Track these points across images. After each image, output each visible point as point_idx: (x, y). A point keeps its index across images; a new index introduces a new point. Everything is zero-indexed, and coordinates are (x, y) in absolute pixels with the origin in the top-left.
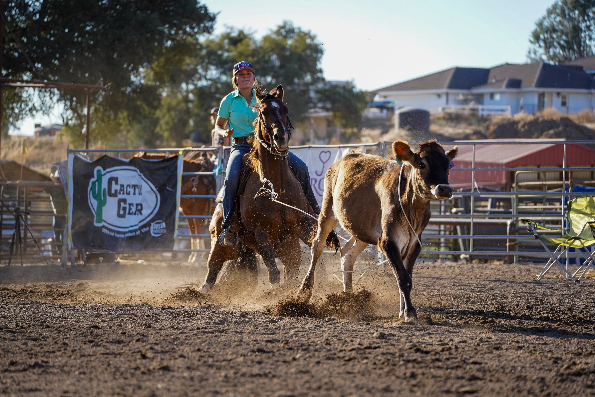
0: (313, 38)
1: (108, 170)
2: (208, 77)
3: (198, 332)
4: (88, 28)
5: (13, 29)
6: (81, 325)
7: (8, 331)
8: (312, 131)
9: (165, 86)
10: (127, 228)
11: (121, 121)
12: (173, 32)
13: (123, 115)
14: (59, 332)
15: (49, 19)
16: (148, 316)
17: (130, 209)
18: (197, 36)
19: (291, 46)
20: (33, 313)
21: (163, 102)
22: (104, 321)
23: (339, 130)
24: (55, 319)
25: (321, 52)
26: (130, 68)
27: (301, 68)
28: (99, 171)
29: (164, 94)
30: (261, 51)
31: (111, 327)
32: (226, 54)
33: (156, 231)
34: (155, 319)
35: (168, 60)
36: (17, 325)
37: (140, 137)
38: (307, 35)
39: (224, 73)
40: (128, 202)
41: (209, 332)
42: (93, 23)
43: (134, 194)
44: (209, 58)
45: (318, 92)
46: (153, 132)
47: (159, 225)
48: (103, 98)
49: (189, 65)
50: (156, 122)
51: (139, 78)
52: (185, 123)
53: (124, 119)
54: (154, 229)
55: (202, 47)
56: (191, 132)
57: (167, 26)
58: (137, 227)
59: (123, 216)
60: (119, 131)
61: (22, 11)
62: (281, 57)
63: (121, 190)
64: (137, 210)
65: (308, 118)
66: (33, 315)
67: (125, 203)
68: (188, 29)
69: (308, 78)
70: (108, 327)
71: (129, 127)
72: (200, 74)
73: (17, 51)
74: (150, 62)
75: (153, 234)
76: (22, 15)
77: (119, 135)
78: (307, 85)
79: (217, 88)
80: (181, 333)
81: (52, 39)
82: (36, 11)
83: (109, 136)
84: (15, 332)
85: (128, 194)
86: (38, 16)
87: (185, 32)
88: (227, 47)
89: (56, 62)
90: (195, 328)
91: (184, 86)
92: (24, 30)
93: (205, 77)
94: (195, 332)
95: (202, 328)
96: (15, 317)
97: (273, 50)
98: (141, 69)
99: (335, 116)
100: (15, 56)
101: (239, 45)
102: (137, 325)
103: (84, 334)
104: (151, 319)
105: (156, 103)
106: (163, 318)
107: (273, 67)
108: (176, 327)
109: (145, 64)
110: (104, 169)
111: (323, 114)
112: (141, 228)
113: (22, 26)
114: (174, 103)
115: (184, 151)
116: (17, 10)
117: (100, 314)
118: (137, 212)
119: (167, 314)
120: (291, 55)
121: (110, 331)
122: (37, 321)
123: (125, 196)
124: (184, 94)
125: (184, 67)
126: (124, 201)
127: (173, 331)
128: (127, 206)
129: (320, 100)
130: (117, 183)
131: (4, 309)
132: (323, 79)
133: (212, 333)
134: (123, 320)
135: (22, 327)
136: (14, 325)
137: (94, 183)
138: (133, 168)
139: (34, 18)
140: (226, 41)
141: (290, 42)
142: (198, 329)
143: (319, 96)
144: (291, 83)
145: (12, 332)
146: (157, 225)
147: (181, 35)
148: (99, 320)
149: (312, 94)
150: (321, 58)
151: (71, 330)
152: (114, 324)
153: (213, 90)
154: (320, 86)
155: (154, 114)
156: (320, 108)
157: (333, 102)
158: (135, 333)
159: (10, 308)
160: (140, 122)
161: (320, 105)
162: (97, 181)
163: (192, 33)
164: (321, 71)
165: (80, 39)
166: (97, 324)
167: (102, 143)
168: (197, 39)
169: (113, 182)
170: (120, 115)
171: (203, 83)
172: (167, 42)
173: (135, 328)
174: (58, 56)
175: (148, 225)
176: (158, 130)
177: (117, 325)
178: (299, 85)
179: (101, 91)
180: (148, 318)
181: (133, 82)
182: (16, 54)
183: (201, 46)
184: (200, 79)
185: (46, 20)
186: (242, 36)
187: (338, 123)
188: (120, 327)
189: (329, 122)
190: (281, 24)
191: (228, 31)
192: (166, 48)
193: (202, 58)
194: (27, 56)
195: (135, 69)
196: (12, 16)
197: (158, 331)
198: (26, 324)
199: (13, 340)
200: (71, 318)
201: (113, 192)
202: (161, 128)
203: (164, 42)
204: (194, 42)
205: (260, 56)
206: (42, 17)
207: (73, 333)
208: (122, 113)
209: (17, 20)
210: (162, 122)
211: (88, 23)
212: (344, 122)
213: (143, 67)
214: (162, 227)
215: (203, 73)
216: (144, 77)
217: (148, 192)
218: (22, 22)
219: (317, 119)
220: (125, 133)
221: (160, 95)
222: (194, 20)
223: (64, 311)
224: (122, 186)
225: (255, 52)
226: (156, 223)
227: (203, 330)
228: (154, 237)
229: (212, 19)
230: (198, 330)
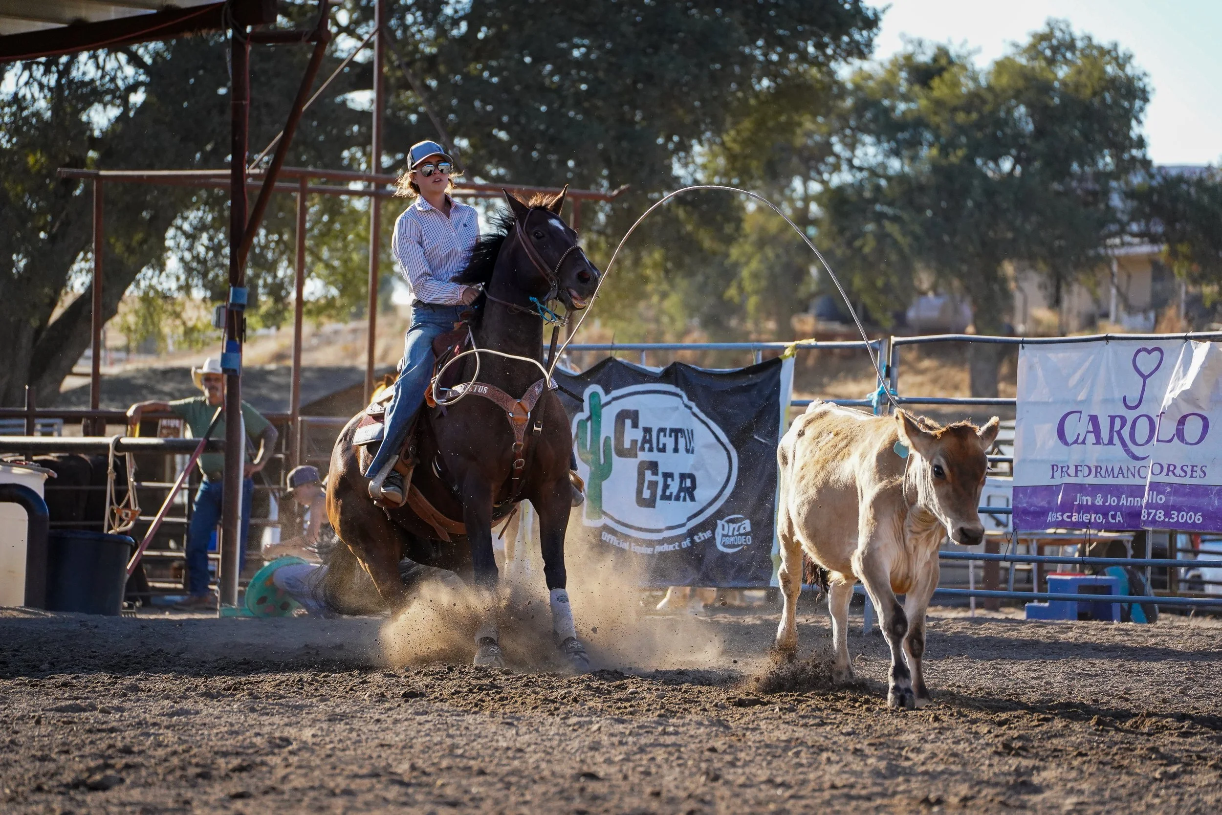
0: (1121, 62)
1: (615, 393)
2: (856, 162)
3: (833, 797)
4: (576, 53)
5: (406, 59)
6: (557, 768)
7: (394, 782)
8: (1114, 291)
9: (754, 188)
10: (659, 531)
11: (649, 272)
12: (775, 57)
13: (654, 256)
14: (508, 786)
15: (491, 32)
16: (713, 750)
17: (666, 486)
18: (833, 65)
19: (1064, 83)
20: (449, 736)
21: (747, 227)
22: (609, 761)
23: (1185, 289)
24: (497, 754)
25: (1144, 96)
26: (671, 146)
27: (1087, 136)
28: (594, 395)
29: (751, 207)
30: (989, 97)
31: (625, 777)
32: (902, 106)
33: (728, 541)
34: (728, 758)
35: (760, 124)
36: (413, 768)
37: (691, 310)
38: (1108, 53)
39: (896, 153)
40: (661, 469)
41: (859, 797)
42: (586, 42)
43: (676, 450)
44: (860, 116)
45: (1130, 194)
46: (720, 296)
47: (736, 526)
48: (608, 216)
49: (809, 134)
50: (729, 274)
51: (691, 168)
52: (800, 275)
53: (655, 266)
54: (724, 536)
55: (843, 92)
56: (813, 296)
57: (760, 43)
58: (683, 530)
59: (650, 503)
60: (643, 296)
61: (430, 15)
62: (1038, 110)
63: (645, 441)
64: (681, 489)
65: (1107, 261)
66: (449, 741)
67: (655, 473)
68: (811, 49)
69: (1107, 161)
70: (620, 776)
71: (665, 286)
72: (838, 156)
73: (415, 111)
74: (718, 129)
75: (721, 548)
76: (428, 23)
77: (642, 305)
78: (1103, 177)
79: (878, 188)
80: (792, 797)
81: (495, 80)
82: (461, 13)
83: (618, 307)
84: (407, 785)
85: (663, 450)
86: (464, 26)
87: (803, 57)
88: (903, 87)
89: (503, 135)
90: (827, 785)
91: (797, 183)
92: (431, 60)
93: (850, 162)
94: (827, 795)
95: (844, 786)
96: (408, 746)
97: (1018, 95)
98: (697, 148)
99: (1173, 254)
100: (410, 121)
101: (936, 82)
102: (687, 772)
103: (566, 794)
104: (721, 760)
105: (729, 229)
106: (748, 758)
107: (1018, 135)
108: (779, 780)
109: (708, 134)
110: (607, 392)
111: (1146, 249)
112: (691, 533)
113: (428, 50)
114: (773, 226)
115: (797, 347)
116: (418, 14)
117: (599, 743)
118: (682, 494)
119: (758, 748)
120: (1064, 104)
121: (625, 787)
122: (457, 756)
123: (654, 456)
124: (799, 204)
125: (799, 141)
126: (653, 466)
127: (772, 792)
128: (660, 479)
129: (1134, 216)
130: (635, 425)
131: (384, 726)
132: (1146, 163)
133: (868, 798)
134: (653, 759)
135: (424, 773)
136: (406, 766)
137: (582, 424)
138: (671, 388)
139: (455, 32)
140: (903, 74)
141: (1062, 72)
142: (833, 787)
143: (1131, 204)
144: (1063, 174)
145: (402, 783)
146: (732, 526)
147: (793, 66)
148: (599, 759)
149: (1116, 201)
150: (1142, 109)
151: (535, 782)
152: (634, 769)
153: (867, 194)
154: (1137, 179)
155: (727, 255)
156: (1133, 235)
157: (1170, 221)
158: (682, 794)
159: (396, 721)
160: (691, 274)
161: (1134, 227)
162: (589, 418)
163: (821, 58)
164: (1141, 143)
165: (556, 78)
166: (593, 769)
167: (604, 325)
168: (831, 73)
169: (628, 422)
170: (647, 259)
171: (843, 178)
172: (759, 81)
173: (683, 781)
174: (505, 119)
175: (709, 525)
176: (732, 292)
177: (642, 773)
178: (1082, 178)
179: (602, 203)
180: (714, 755)
181: (677, 179)
182: (413, 118)
183: (841, 86)
184: (836, 168)
185: (481, 35)
186: (943, 62)
187: (1180, 272)
188: (648, 778)
189: (1159, 271)
190: (1041, 28)
191: (910, 49)
192: (757, 95)
193: (843, 118)
194: (435, 120)
195: (684, 148)
196: (406, 28)
197: (737, 790)
198: (433, 764)
199: (405, 804)
200: (535, 752)
201: (627, 445)
202: (741, 289)
203: (754, 81)
204: (827, 79)
205: (987, 109)
206: (473, 29)
207: (539, 789)
208: (650, 253)
209: (418, 37)
210: (745, 273)
211: (576, 40)
212: (1196, 269)
213: (701, 143)
214: (742, 531)
215: (845, 154)
216: (704, 167)
217: (708, 446)
218: (426, 41)
219: (1125, 262)
220: (655, 299)
221: (742, 208)
222: (825, 28)
223: (517, 734)
224: (647, 430)
225: (974, 100)
226: (729, 522)
227: (846, 790)
228: (724, 555)
229: (871, 23)
230: (835, 792)
